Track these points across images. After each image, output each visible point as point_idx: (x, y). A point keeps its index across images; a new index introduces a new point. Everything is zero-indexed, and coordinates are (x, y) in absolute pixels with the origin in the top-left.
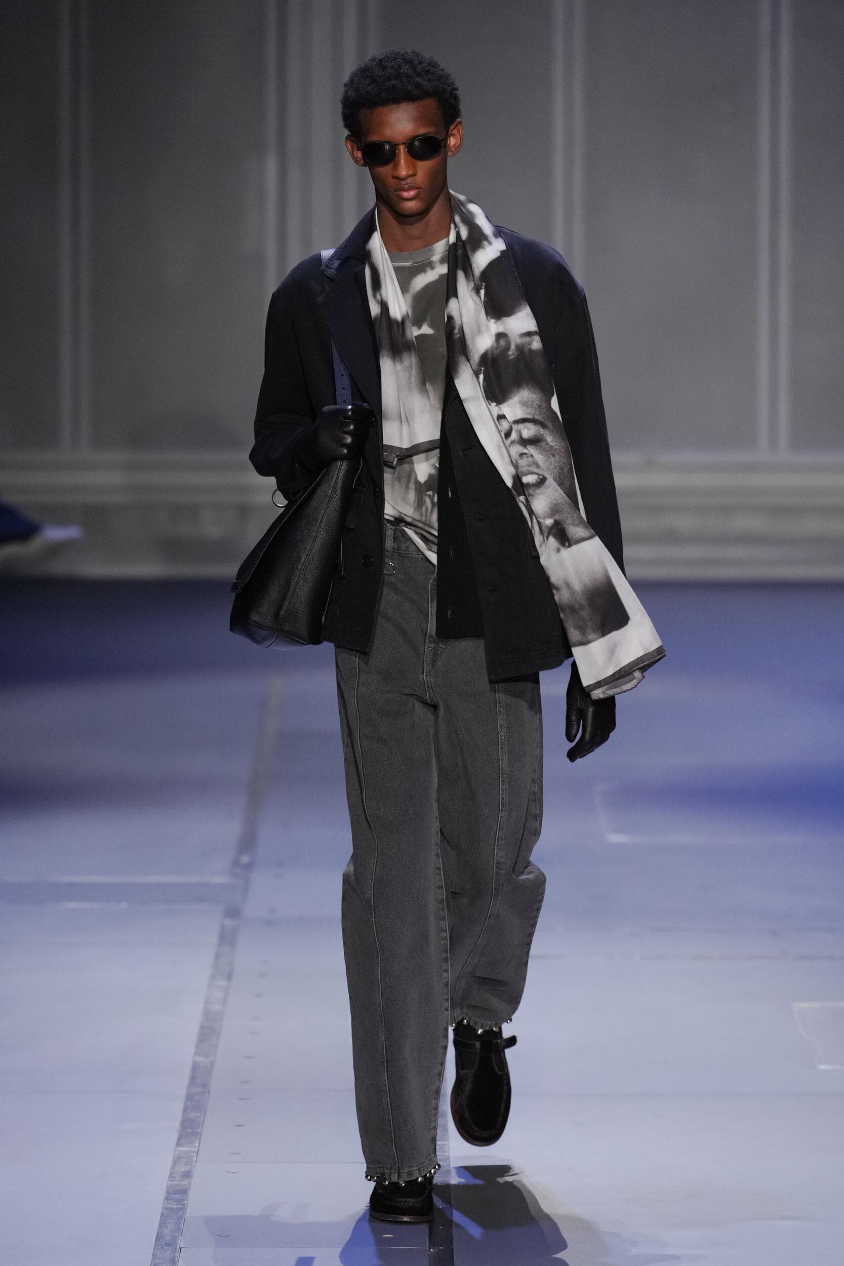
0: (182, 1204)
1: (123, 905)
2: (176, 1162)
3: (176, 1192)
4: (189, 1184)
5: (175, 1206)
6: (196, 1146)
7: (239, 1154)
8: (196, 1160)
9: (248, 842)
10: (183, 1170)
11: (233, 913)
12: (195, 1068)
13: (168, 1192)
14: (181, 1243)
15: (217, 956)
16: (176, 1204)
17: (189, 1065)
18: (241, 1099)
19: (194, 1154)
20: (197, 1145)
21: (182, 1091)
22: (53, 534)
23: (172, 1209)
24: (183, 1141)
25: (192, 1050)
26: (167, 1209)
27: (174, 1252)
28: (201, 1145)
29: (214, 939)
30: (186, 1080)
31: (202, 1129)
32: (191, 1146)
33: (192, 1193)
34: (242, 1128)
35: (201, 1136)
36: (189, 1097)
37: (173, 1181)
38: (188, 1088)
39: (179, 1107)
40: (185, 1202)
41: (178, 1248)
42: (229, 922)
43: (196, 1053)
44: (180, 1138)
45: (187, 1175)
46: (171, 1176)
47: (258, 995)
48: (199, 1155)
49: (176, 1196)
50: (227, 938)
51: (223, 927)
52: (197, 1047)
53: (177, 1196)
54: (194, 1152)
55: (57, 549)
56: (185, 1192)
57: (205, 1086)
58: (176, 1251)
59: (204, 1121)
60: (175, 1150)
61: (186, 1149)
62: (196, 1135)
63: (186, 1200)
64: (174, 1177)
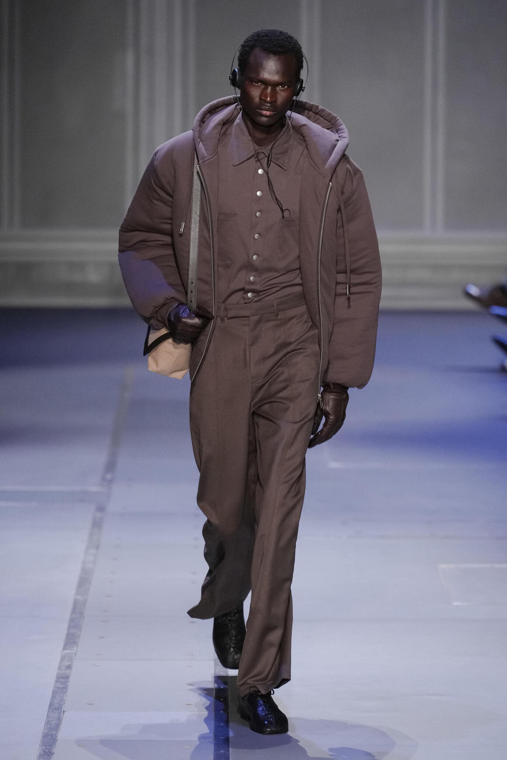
0: (66, 685)
1: (35, 504)
2: (63, 659)
3: (62, 678)
4: (70, 673)
5: (61, 686)
7: (101, 655)
8: (75, 658)
9: (111, 466)
10: (66, 664)
11: (101, 509)
12: (76, 602)
13: (57, 678)
14: (64, 708)
15: (91, 535)
16: (62, 685)
17: (72, 601)
18: (103, 622)
19: (73, 655)
20: (76, 649)
21: (67, 616)
23: (59, 688)
24: (67, 646)
25: (74, 592)
26: (56, 687)
27: (60, 714)
28: (78, 649)
29: (89, 525)
30: (69, 610)
31: (79, 639)
32: (72, 650)
33: (72, 678)
34: (103, 639)
35: (78, 644)
36: (72, 620)
37: (60, 671)
38: (71, 615)
39: (66, 626)
40: (68, 683)
41: (62, 712)
42: (99, 515)
43: (77, 594)
44: (65, 645)
45: (69, 667)
46: (60, 668)
47: (115, 559)
48: (76, 655)
49: (61, 680)
50: (97, 525)
51: (94, 518)
52: (77, 590)
53: (63, 680)
54: (73, 653)
56: (67, 677)
57: (81, 613)
58: (61, 713)
59: (80, 634)
60: (62, 652)
61: (69, 651)
62: (75, 643)
63: (68, 682)
64: (61, 669)
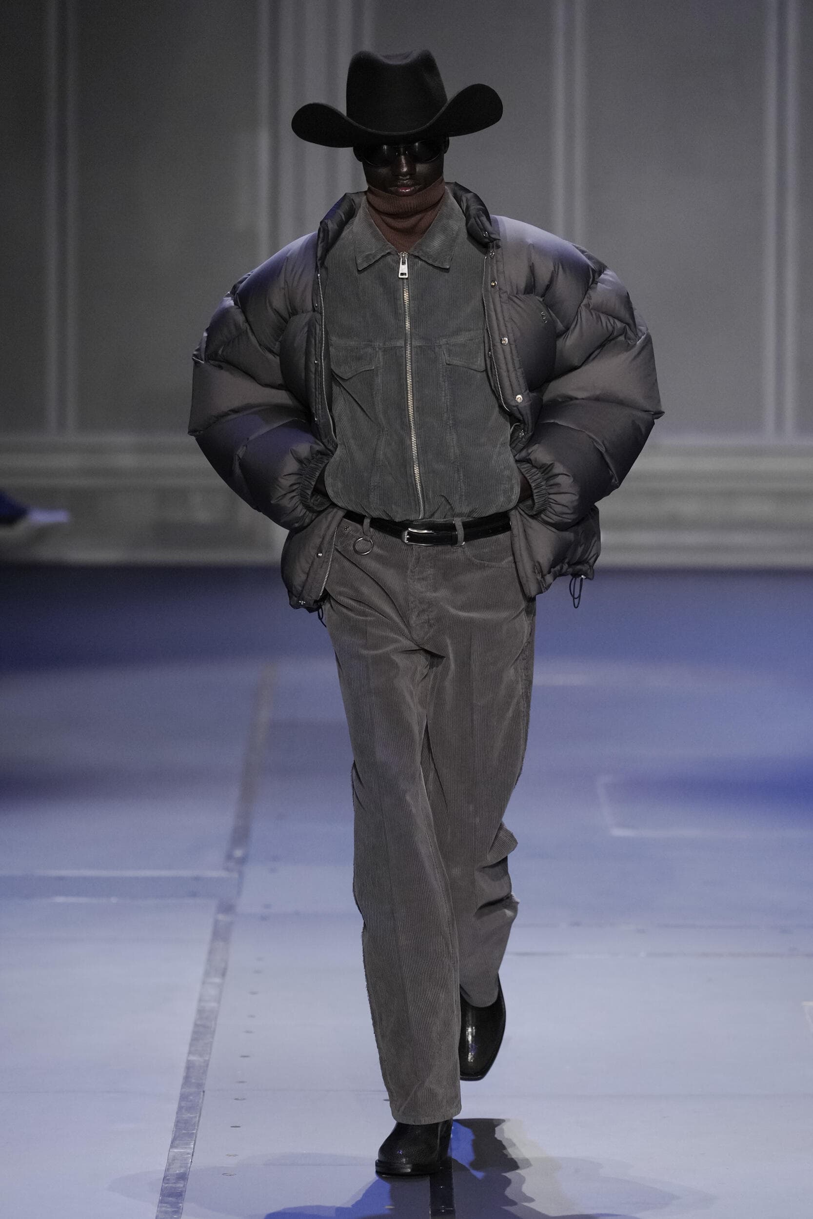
1: (114, 900)
2: (170, 1163)
3: (170, 1195)
4: (184, 1186)
5: (170, 1210)
6: (191, 1148)
7: (235, 1155)
8: (191, 1162)
9: (241, 836)
10: (178, 1172)
11: (227, 908)
12: (189, 1067)
13: (163, 1195)
15: (211, 952)
16: (171, 1208)
17: (183, 1065)
18: (236, 1099)
19: (189, 1156)
20: (192, 1146)
21: (176, 1090)
22: (39, 518)
23: (166, 1212)
24: (177, 1142)
25: (186, 1049)
26: (161, 1212)
28: (196, 1146)
29: (207, 933)
30: (180, 1080)
31: (197, 1130)
32: (186, 1148)
33: (187, 1196)
34: (238, 1128)
35: (196, 1137)
36: (183, 1097)
37: (167, 1183)
38: (183, 1087)
39: (175, 1107)
40: (180, 1205)
42: (221, 917)
43: (190, 1053)
44: (174, 1140)
45: (183, 1177)
46: (166, 1179)
47: (253, 993)
48: (194, 1157)
49: (170, 1199)
50: (220, 934)
51: (216, 922)
52: (191, 1045)
53: (172, 1199)
54: (188, 1154)
55: (43, 534)
56: (180, 1194)
57: (200, 1085)
59: (199, 1121)
60: (169, 1151)
61: (182, 1151)
62: (192, 1136)
63: (181, 1203)
64: (168, 1180)
